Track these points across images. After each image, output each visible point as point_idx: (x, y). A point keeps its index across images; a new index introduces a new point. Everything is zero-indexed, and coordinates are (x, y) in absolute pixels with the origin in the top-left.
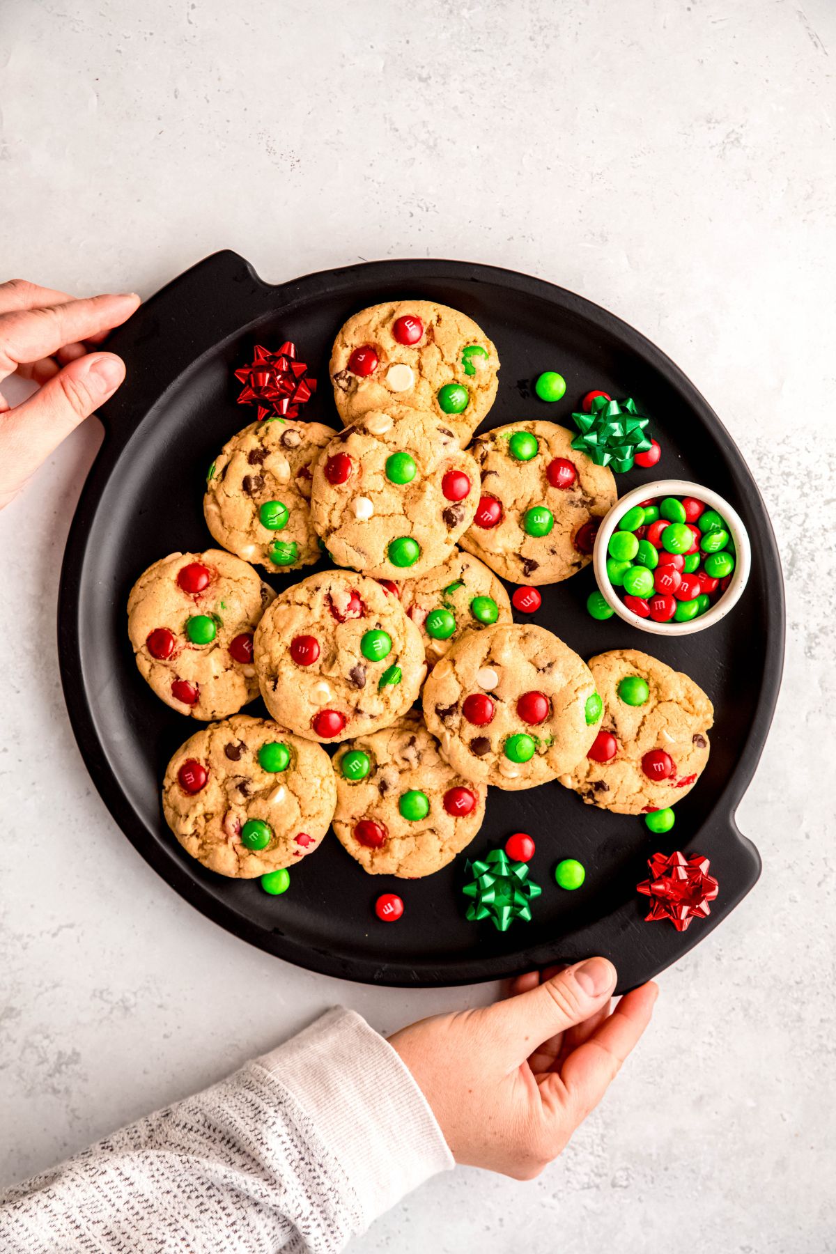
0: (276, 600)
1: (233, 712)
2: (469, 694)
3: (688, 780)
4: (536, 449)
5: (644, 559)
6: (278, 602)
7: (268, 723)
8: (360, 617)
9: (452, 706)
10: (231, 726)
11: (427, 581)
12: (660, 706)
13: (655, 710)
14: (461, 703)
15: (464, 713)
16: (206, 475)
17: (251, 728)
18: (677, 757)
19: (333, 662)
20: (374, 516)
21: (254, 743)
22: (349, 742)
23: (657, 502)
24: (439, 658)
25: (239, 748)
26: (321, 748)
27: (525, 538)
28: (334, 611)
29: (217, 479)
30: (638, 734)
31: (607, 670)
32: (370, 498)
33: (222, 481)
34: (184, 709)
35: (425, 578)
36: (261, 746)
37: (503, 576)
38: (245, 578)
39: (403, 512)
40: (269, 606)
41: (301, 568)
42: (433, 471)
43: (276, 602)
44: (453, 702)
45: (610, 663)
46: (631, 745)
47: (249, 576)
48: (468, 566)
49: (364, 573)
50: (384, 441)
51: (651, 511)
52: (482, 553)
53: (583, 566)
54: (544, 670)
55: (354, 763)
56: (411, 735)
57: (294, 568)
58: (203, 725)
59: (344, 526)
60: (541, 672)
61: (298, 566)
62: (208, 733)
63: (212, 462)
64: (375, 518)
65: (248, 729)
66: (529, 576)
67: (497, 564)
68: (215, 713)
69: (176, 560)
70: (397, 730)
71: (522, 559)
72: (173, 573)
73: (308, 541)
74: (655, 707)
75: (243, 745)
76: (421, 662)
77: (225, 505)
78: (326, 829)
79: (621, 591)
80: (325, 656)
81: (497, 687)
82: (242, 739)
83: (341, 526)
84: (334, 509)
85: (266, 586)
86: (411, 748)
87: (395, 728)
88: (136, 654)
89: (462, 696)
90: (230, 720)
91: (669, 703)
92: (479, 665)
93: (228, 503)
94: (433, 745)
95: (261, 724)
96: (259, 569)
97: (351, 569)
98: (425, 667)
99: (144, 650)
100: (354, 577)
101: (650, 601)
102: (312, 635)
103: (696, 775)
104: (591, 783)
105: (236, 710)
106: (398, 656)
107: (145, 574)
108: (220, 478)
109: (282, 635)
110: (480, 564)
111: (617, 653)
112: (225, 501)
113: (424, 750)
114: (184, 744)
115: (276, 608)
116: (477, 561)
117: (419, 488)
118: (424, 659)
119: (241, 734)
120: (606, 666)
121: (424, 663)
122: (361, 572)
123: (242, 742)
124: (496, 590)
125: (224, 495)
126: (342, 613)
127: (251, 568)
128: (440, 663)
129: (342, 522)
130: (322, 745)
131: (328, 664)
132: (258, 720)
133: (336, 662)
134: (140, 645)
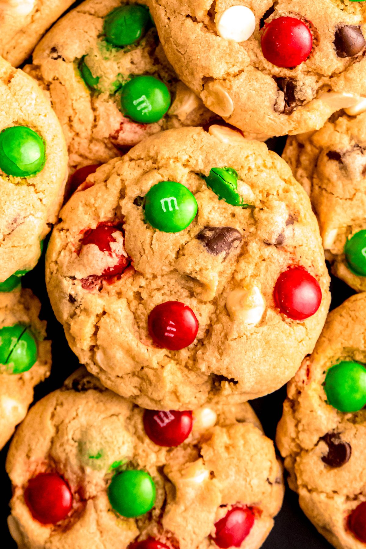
0: (88, 369)
1: (272, 449)
2: (262, 57)
6: (92, 366)
7: (291, 393)
8: (123, 232)
9: (280, 87)
10: (294, 456)
11: (75, 120)
14: (276, 70)
15: (292, 68)
17: (298, 422)
19: (194, 280)
21: (326, 419)
22: (330, 264)
24: (201, 107)
25: (331, 445)
26: (339, 310)
28: (111, 275)
34: (261, 530)
35: (70, 120)
36: (329, 408)
38: (53, 416)
40: (98, 380)
41: (45, 322)
43: (94, 370)
44: (273, 84)
47: (51, 410)
48: (54, 50)
49: (53, 220)
52: (34, 26)
56: (326, 158)
57: (43, 333)
61: (41, 327)
62: (303, 492)
65: (300, 427)
68: (272, 480)
69: (17, 524)
70: (315, 181)
72: (37, 533)
75: (327, 438)
76: (204, 134)
80: (186, 293)
81: (252, 9)
82: (316, 439)
85: (68, 382)
86: (347, 160)
87: (312, 185)
89: (264, 69)
90: (284, 454)
92: (214, 36)
94: (343, 121)
95: (294, 405)
97: (46, 241)
98: (214, 129)
100: (58, 240)
102: (147, 312)
105: (269, 443)
106: (192, 172)
109: (145, 364)
110: (55, 30)
113: (352, 139)
115: (101, 370)
116: (49, 34)
118: (200, 129)
119: (308, 440)
121: (206, 129)
122: (51, 226)
123: (321, 439)
126: (113, 262)
127: (38, 405)
128: (209, 102)
130: (334, 306)
131: (198, 290)
132: (287, 407)
133: (194, 275)
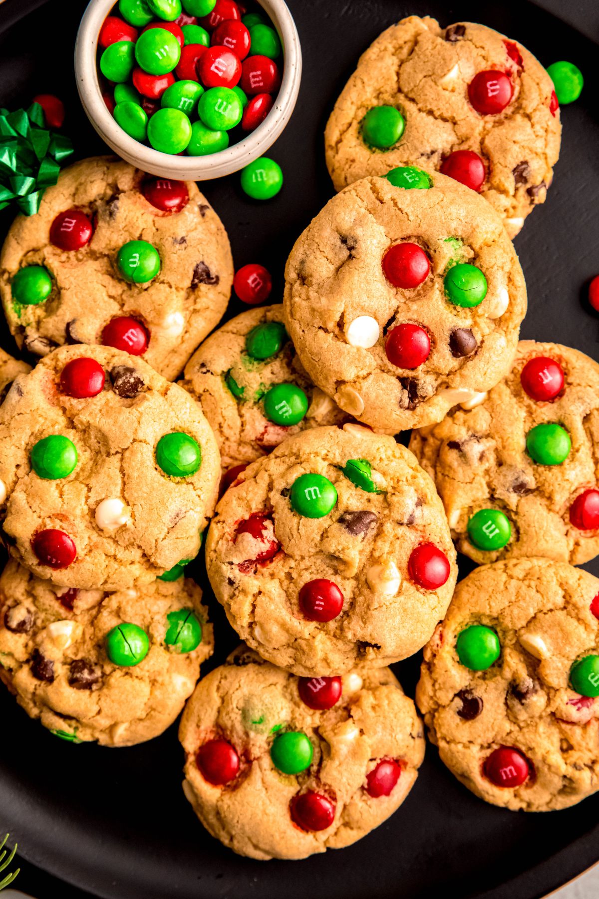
0: (248, 643)
1: (413, 708)
2: (386, 361)
3: (512, 52)
4: (36, 268)
5: (188, 101)
6: (251, 641)
7: (428, 656)
8: (273, 520)
9: (404, 386)
10: (433, 712)
11: (225, 426)
12: (405, 90)
13: (410, 95)
14: (400, 371)
15: (413, 369)
16: (71, 743)
17: (435, 682)
18: (479, 64)
19: (338, 559)
20: (124, 498)
21: (459, 678)
22: (456, 542)
23: (107, 87)
24: (336, 408)
25: (465, 700)
26: (465, 581)
27: (163, 282)
28: (264, 559)
29: (76, 729)
30: (445, 120)
31: (354, 165)
32: (98, 503)
33: (78, 721)
34: (407, 780)
35: (220, 427)
36: (462, 667)
37: (218, 317)
38: (218, 688)
39: (119, 456)
40: (257, 653)
41: (207, 607)
42: (61, 412)
43: (253, 644)
44: (398, 384)
45: (343, 162)
46: (463, 130)
47: (216, 683)
48: (203, 365)
49: (210, 514)
50: (15, 483)
51: (121, 95)
52: (184, 345)
53: (206, 203)
54: (351, 249)
55: (487, 532)
56: (447, 448)
57: (206, 617)
58: (432, 751)
59: (138, 542)
60: (353, 252)
61: (203, 611)
62: (442, 744)
63: (52, 735)
64: (126, 496)
65: (437, 686)
66: (217, 278)
67: (202, 325)
68: (415, 734)
69: (191, 786)
70: (439, 469)
71: (194, 287)
72: (209, 793)
73: (165, 596)
74: (406, 96)
75: (461, 694)
76: (339, 431)
77: (112, 717)
78: (584, 573)
79: (237, 135)
80: (331, 571)
81: (376, 318)
82: (451, 695)
83: (139, 547)
84: (115, 557)
85: (230, 658)
86: (466, 448)
87: (436, 473)
88: (328, 849)
89: (389, 371)
90: (423, 711)
91: (402, 77)
92: (344, 344)
93: (110, 713)
94: (460, 415)
95: (430, 667)
96: (206, 668)
97: (205, 534)
98: (347, 426)
99: (322, 836)
100: (216, 531)
101: (251, 95)
102: (298, 590)
103: (505, 42)
104: (516, 189)
105: (409, 702)
106: (330, 464)
107: (213, 834)
108: (73, 723)
109: (298, 636)
110: (202, 348)
111: (329, 153)
112: (107, 716)
113: (468, 430)
114: (459, 778)
115: (260, 644)
116: (197, 353)
117: (84, 431)
118: (335, 427)
119: (445, 697)
120: (347, 166)
121: (341, 428)
122: (209, 519)
123: (456, 695)
124: (239, 326)
125: (98, 717)
126: (265, 547)
127: (205, 680)
128: (342, 403)
129: (132, 544)
130: (461, 578)
131: (342, 567)
132: (424, 669)
133: (337, 554)
134: (315, 844)
